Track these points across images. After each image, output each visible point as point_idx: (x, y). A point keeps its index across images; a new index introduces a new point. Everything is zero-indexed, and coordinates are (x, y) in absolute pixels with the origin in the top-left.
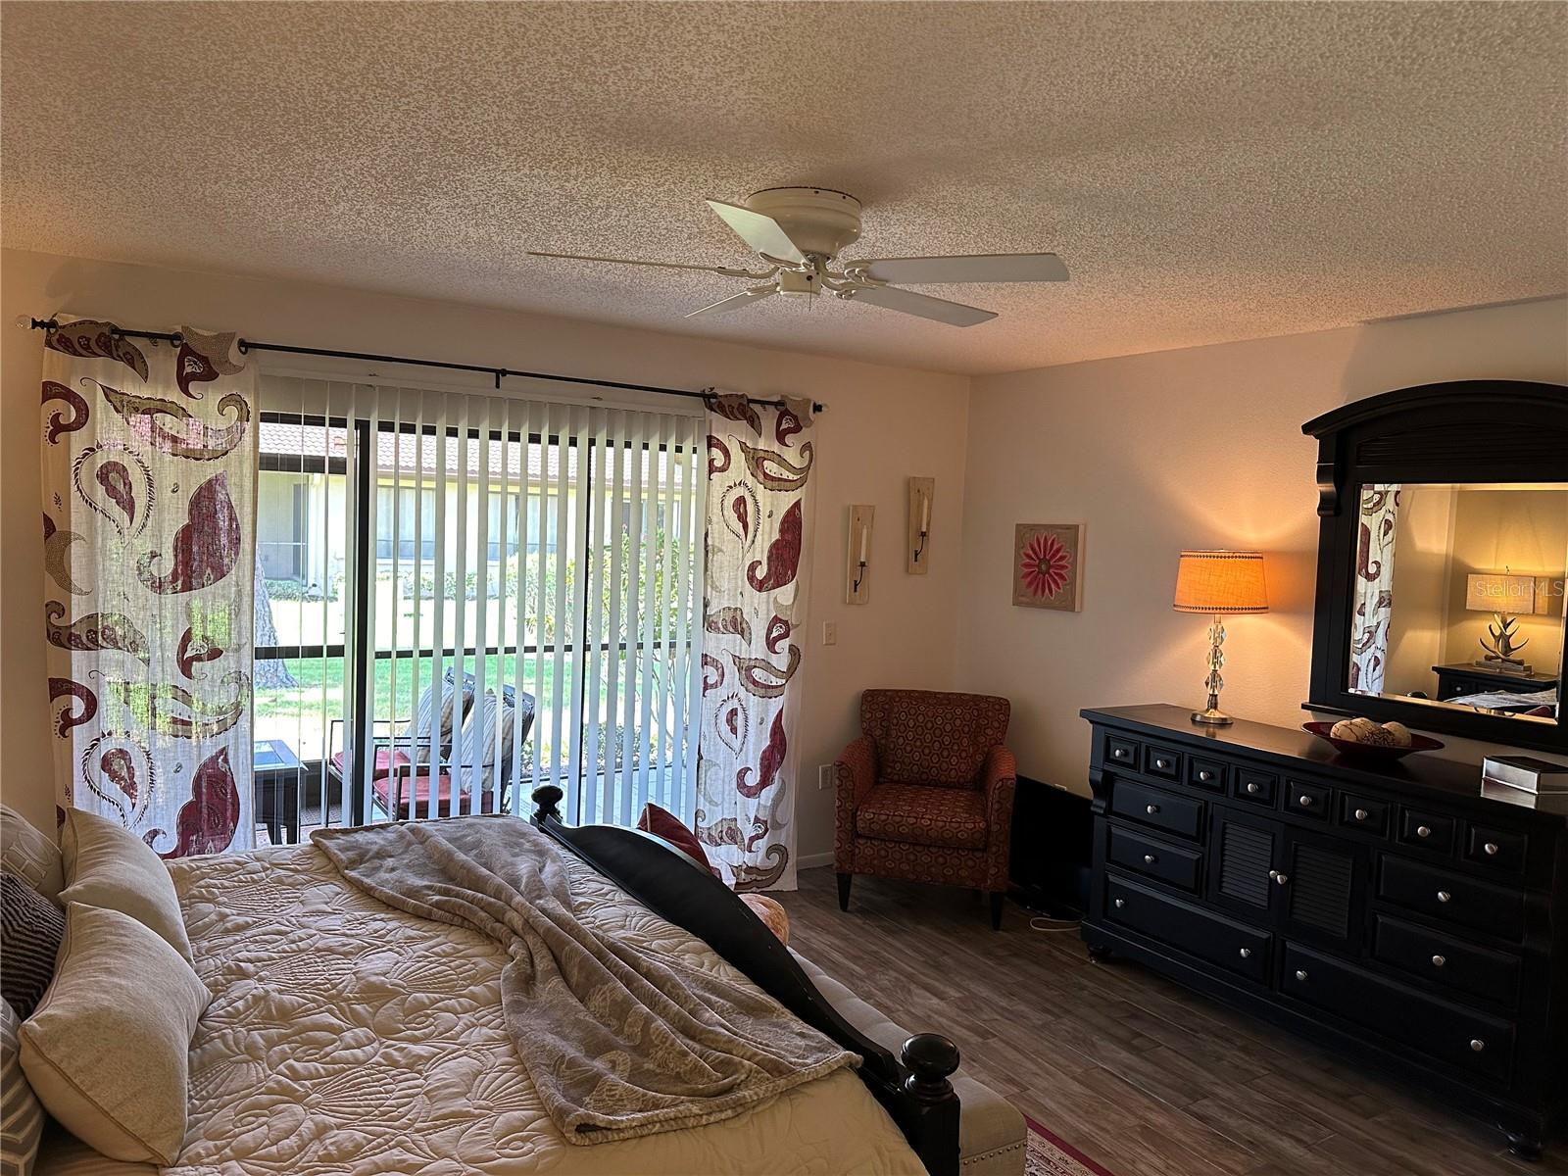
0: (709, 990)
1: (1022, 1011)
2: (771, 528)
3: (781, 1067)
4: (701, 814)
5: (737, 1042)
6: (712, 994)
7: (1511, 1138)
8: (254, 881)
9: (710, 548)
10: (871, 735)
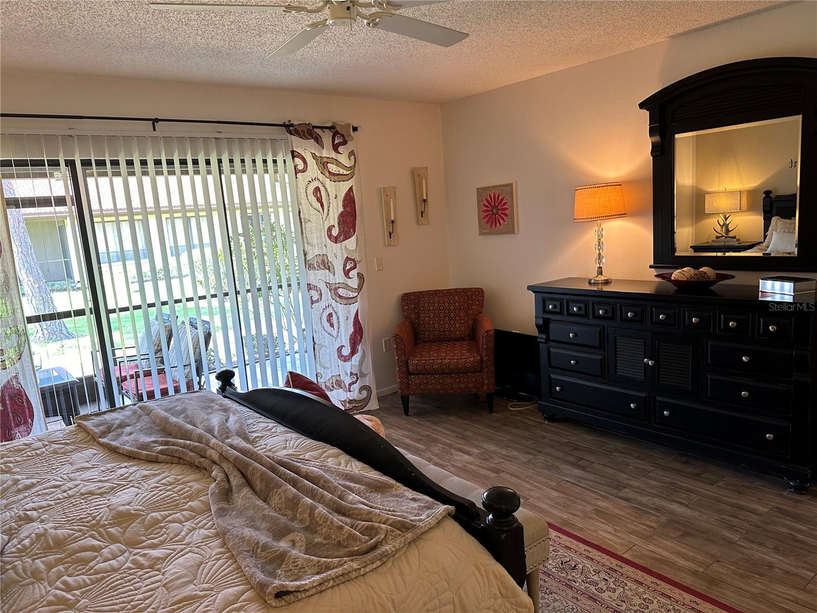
0: (348, 480)
1: (515, 455)
2: (337, 205)
3: (407, 525)
4: (319, 375)
5: (374, 513)
6: (351, 482)
7: (791, 483)
8: (38, 455)
9: (302, 220)
10: (410, 319)
